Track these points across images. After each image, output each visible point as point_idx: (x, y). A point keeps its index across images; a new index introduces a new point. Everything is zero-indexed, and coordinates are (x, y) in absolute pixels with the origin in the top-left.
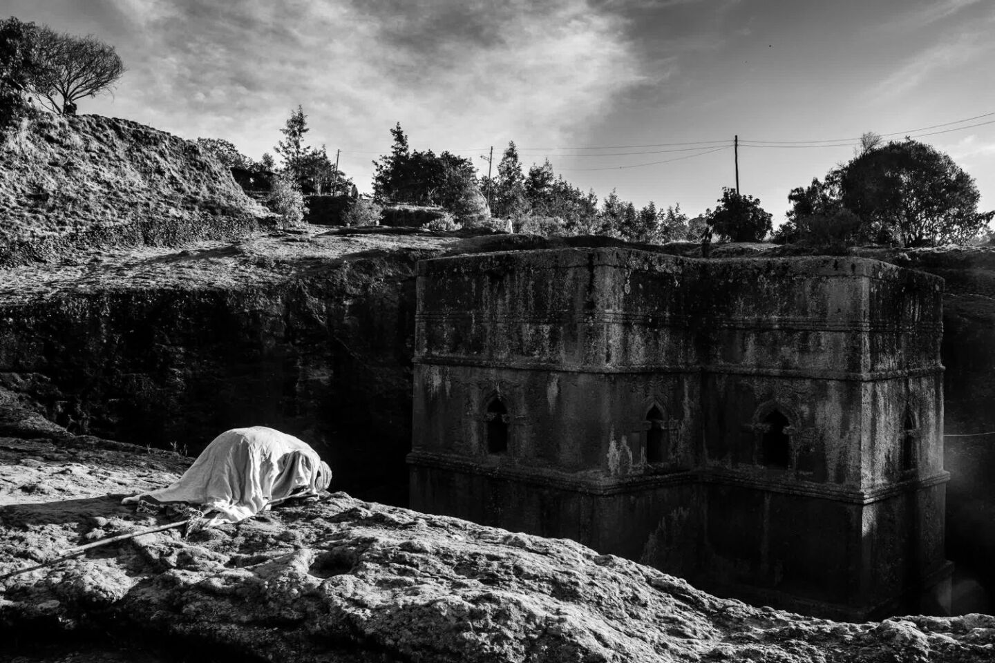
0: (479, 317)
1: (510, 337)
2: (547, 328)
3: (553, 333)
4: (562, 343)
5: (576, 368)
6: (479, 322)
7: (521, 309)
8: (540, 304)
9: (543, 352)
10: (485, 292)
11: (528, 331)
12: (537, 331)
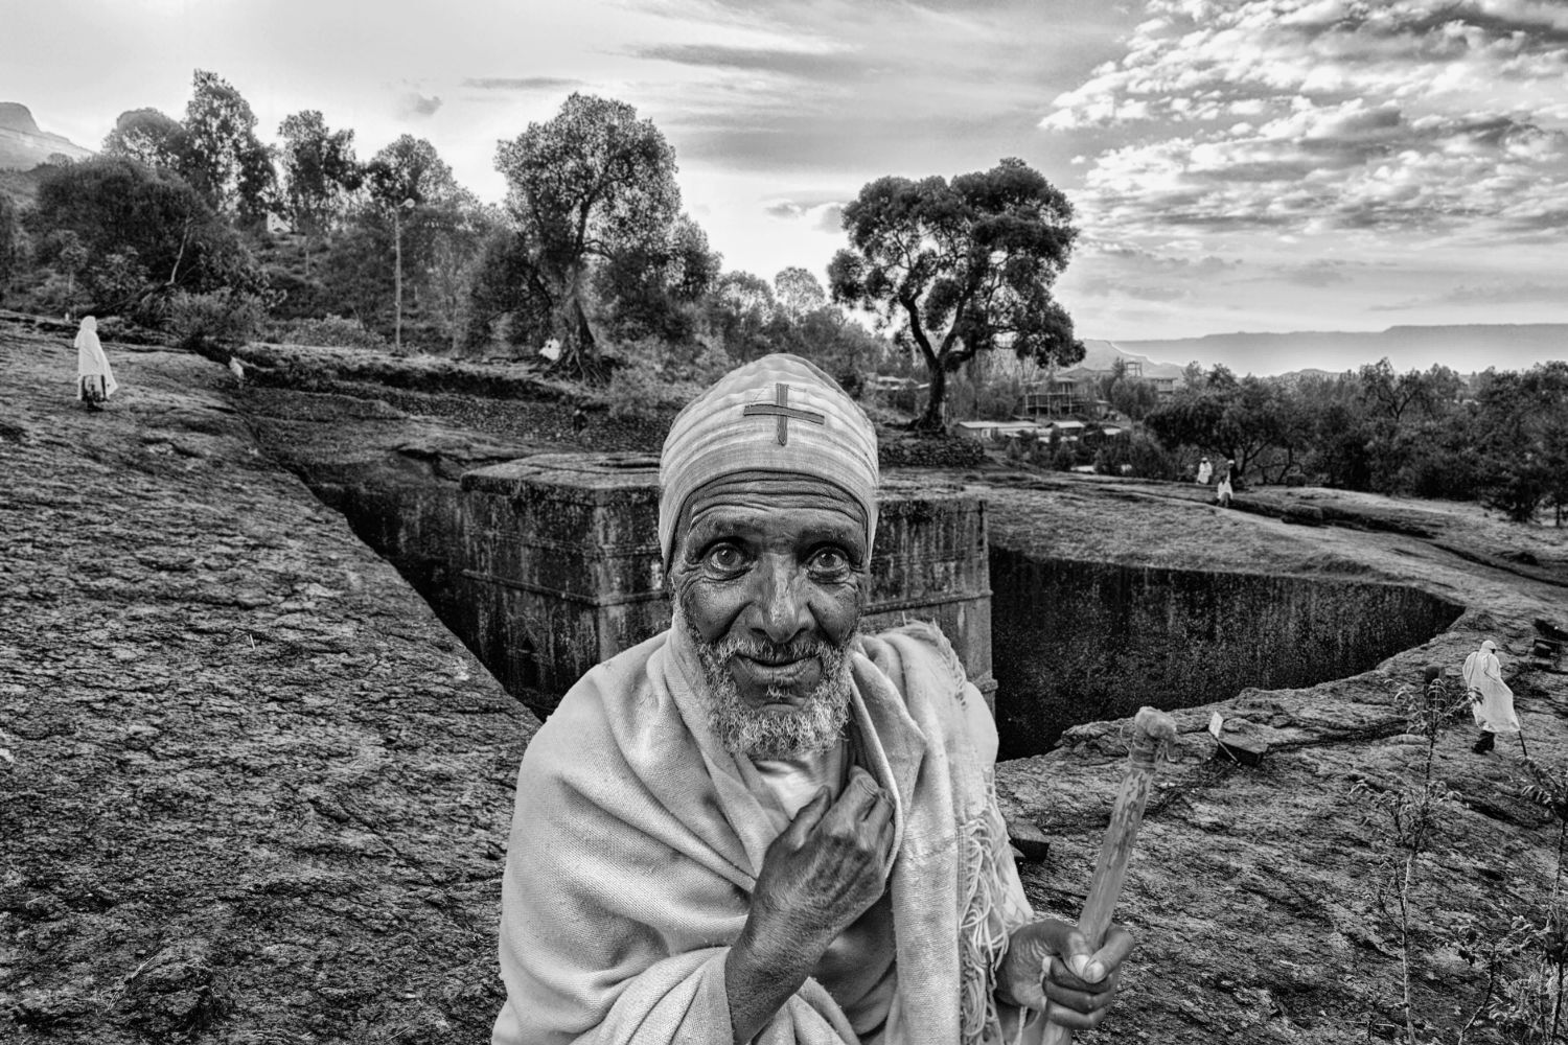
0: (898, 560)
1: (925, 577)
2: (952, 565)
3: (957, 568)
4: (962, 576)
5: (977, 594)
6: (897, 567)
7: (933, 549)
8: (948, 546)
9: (950, 587)
10: (904, 536)
11: (939, 569)
12: (946, 569)
